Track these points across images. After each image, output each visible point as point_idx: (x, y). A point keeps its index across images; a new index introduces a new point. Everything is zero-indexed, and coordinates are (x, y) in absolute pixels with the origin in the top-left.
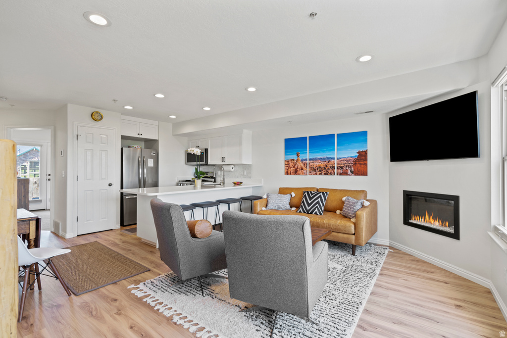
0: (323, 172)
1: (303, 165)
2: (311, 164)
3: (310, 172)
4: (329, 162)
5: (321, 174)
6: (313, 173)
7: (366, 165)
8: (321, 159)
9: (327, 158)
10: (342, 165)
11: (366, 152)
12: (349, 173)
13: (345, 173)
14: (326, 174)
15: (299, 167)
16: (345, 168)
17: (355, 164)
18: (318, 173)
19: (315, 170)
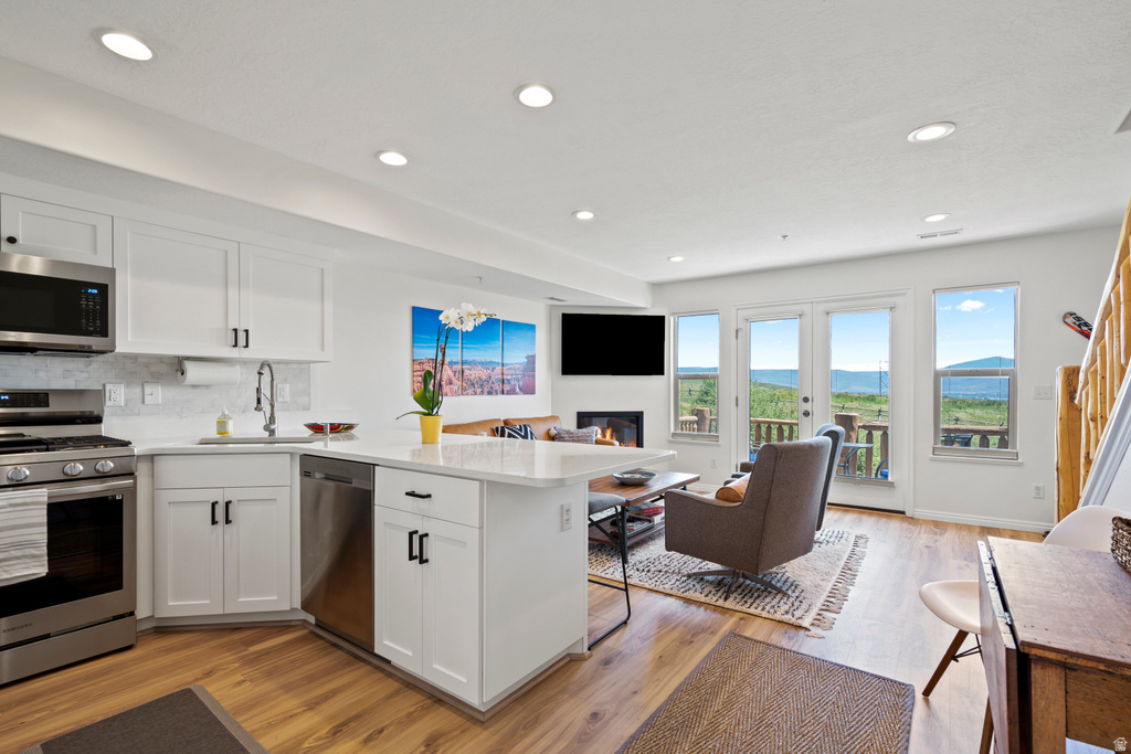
0: (486, 390)
1: (452, 375)
2: (467, 372)
3: (464, 389)
4: (494, 368)
5: (482, 393)
6: (470, 391)
7: (534, 376)
8: (482, 363)
9: (491, 362)
10: (509, 377)
11: (534, 357)
12: (518, 390)
13: (512, 392)
14: (490, 393)
15: (445, 378)
16: (512, 382)
17: (524, 375)
18: (479, 390)
19: (473, 385)
